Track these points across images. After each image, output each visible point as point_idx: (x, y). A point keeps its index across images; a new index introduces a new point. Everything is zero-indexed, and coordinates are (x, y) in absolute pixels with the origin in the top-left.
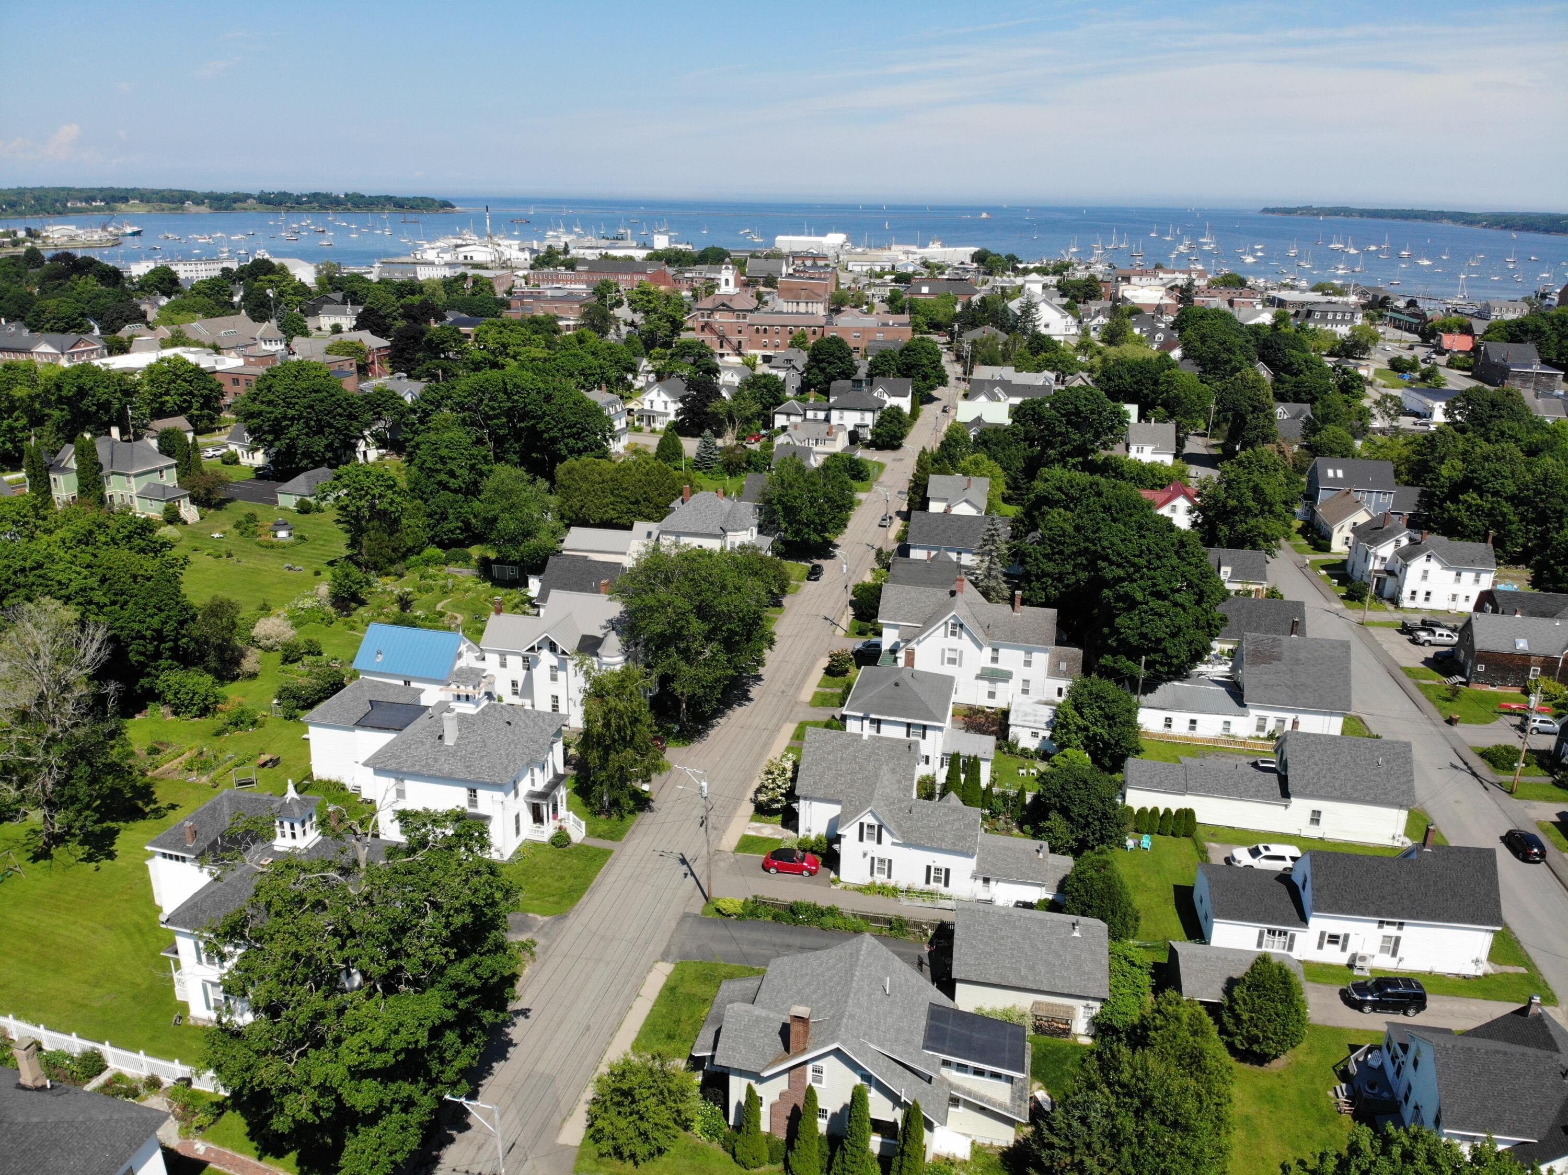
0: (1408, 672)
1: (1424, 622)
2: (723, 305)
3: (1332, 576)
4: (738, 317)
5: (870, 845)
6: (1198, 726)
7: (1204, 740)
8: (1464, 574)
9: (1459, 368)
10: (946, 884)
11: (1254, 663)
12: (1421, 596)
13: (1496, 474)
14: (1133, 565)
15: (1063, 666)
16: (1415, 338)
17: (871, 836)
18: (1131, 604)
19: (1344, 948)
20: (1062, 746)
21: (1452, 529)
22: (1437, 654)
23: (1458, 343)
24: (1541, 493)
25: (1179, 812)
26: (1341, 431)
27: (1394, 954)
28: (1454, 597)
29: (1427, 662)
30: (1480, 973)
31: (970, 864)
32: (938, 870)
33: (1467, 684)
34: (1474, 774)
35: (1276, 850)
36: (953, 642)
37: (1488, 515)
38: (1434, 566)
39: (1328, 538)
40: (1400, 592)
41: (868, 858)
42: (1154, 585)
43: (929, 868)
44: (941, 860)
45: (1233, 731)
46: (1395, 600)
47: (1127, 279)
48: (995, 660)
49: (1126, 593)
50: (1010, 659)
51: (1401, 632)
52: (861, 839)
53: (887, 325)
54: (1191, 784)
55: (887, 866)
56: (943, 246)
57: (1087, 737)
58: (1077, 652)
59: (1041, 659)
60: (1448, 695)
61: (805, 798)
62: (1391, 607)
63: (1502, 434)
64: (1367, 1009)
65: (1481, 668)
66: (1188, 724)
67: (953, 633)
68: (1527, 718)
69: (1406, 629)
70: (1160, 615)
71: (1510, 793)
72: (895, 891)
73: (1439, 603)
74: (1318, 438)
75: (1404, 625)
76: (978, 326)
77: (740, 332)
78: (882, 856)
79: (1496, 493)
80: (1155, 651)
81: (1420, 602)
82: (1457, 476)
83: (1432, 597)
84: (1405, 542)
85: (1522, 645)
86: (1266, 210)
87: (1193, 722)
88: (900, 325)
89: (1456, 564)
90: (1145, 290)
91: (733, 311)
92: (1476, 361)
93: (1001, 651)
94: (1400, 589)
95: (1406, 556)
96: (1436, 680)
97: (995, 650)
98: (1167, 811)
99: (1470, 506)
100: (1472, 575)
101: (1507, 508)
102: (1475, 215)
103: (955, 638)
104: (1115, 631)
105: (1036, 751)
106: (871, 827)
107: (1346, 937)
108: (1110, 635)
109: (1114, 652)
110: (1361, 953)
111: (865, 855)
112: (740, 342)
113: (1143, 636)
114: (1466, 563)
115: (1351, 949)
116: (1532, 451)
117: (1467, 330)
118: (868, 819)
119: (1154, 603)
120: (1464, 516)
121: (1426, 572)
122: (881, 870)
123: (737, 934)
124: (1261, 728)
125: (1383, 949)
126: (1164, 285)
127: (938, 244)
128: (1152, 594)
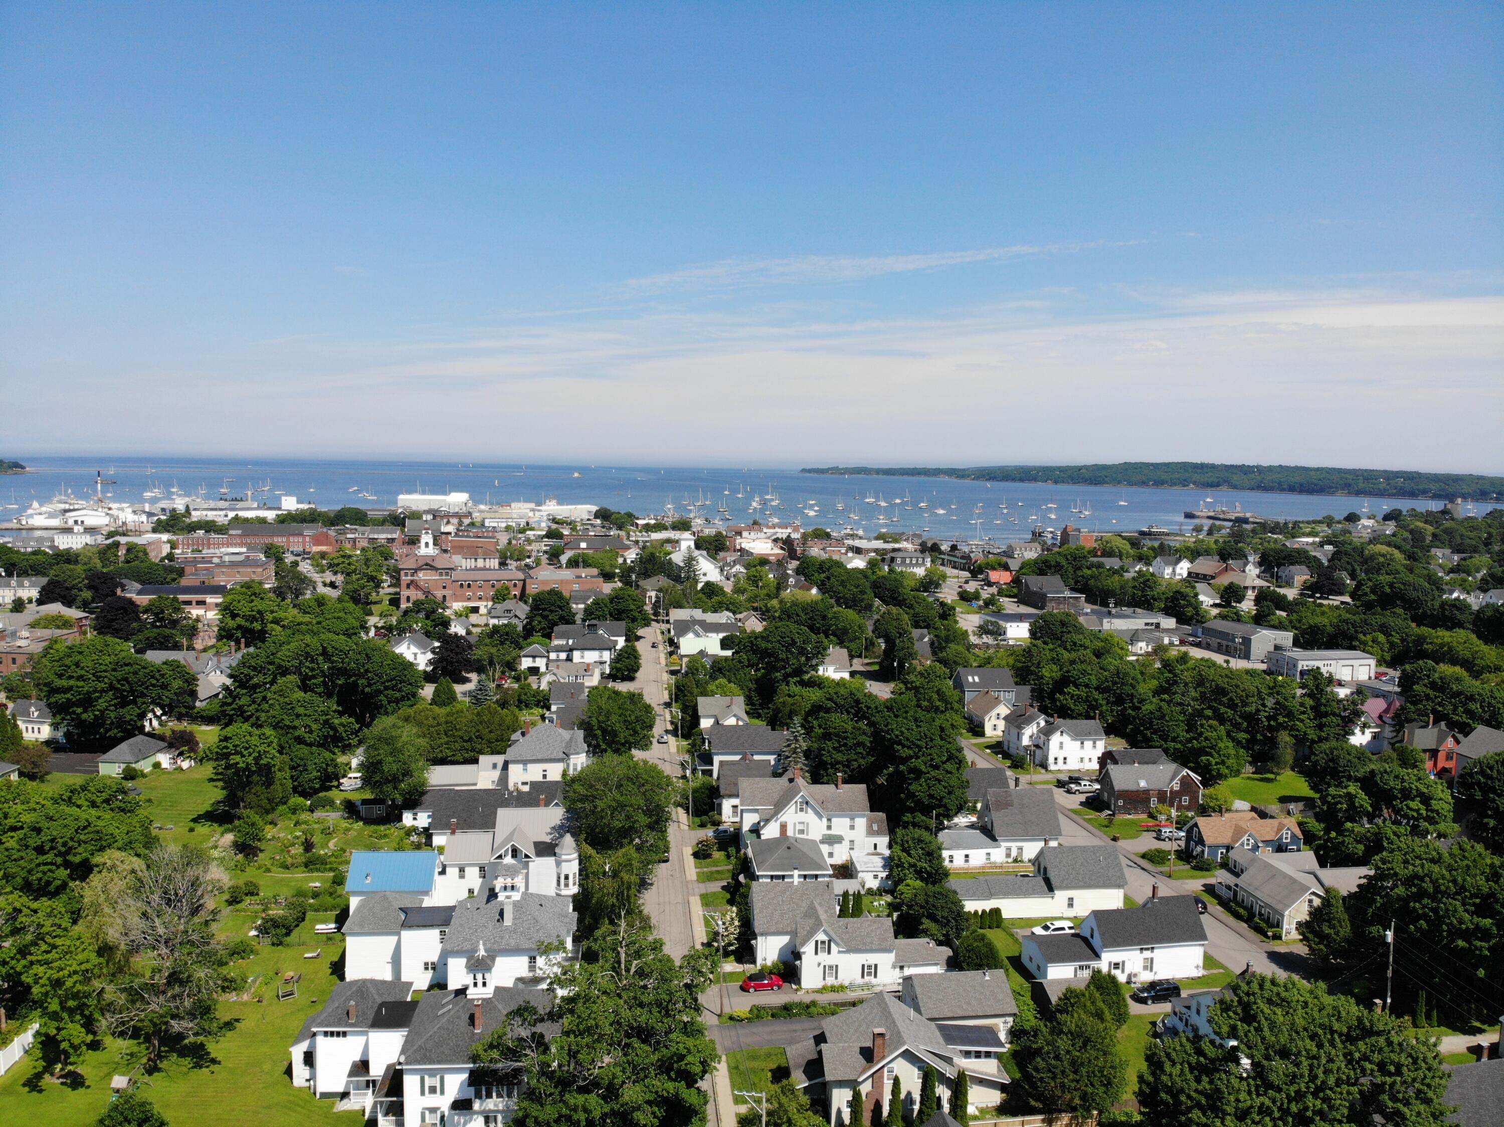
0: (1074, 811)
1: (1070, 778)
2: (427, 564)
3: (997, 753)
4: (441, 574)
5: (823, 957)
6: (970, 859)
7: (976, 868)
8: (1086, 743)
9: (1007, 596)
10: (875, 976)
11: (998, 810)
12: (1060, 761)
13: (1084, 673)
14: (918, 746)
15: (875, 827)
16: (967, 574)
17: (823, 949)
18: (918, 773)
19: (1123, 971)
20: (901, 881)
21: (1065, 713)
22: (1087, 798)
23: (1002, 577)
24: (1116, 683)
25: (991, 910)
26: (961, 648)
27: (1151, 970)
28: (1082, 760)
29: (1082, 804)
30: (1200, 975)
31: (890, 957)
32: (869, 967)
33: (1113, 815)
34: (1143, 869)
35: (1058, 924)
36: (802, 816)
37: (1085, 702)
38: (1066, 739)
39: (982, 726)
40: (1047, 759)
41: (822, 967)
42: (932, 760)
43: (863, 966)
44: (871, 958)
45: (993, 859)
46: (1044, 766)
47: (739, 533)
48: (829, 827)
49: (915, 767)
50: (840, 825)
51: (1058, 787)
52: (816, 953)
53: (580, 577)
54: (993, 891)
55: (834, 969)
56: (559, 503)
57: (915, 871)
58: (882, 815)
59: (861, 823)
60: (1106, 823)
61: (762, 935)
62: (1043, 771)
63: (1075, 644)
64: (1150, 1002)
65: (1121, 803)
66: (963, 858)
67: (802, 810)
68: (1160, 831)
69: (1060, 784)
70: (939, 781)
71: (1170, 876)
72: (842, 988)
73: (1073, 765)
74: (944, 654)
75: (1059, 781)
76: (650, 576)
77: (444, 587)
78: (831, 963)
79: (1087, 686)
80: (939, 806)
81: (1061, 766)
82: (1057, 675)
83: (1068, 761)
84: (1043, 723)
85: (1143, 784)
86: (804, 471)
87: (967, 856)
88: (592, 577)
89: (1080, 736)
90: (757, 542)
91: (436, 569)
92: (1020, 590)
93: (834, 820)
94: (1046, 758)
95: (1047, 732)
96: (1093, 815)
97: (829, 820)
98: (984, 911)
99: (1072, 696)
100: (1091, 743)
101: (1096, 695)
102: (964, 470)
103: (803, 813)
104: (911, 795)
105: (878, 889)
106: (823, 942)
107: (1123, 962)
108: (907, 799)
109: (912, 811)
110: (1134, 971)
111: (819, 964)
112: (444, 597)
113: (931, 796)
114: (1086, 735)
115: (1127, 971)
116: (1098, 654)
117: (1006, 567)
118: (821, 936)
119: (934, 773)
120: (1071, 703)
121: (1061, 743)
122: (831, 975)
123: (754, 1030)
124: (1008, 855)
125: (1145, 968)
126: (769, 538)
127: (554, 502)
128: (931, 766)
